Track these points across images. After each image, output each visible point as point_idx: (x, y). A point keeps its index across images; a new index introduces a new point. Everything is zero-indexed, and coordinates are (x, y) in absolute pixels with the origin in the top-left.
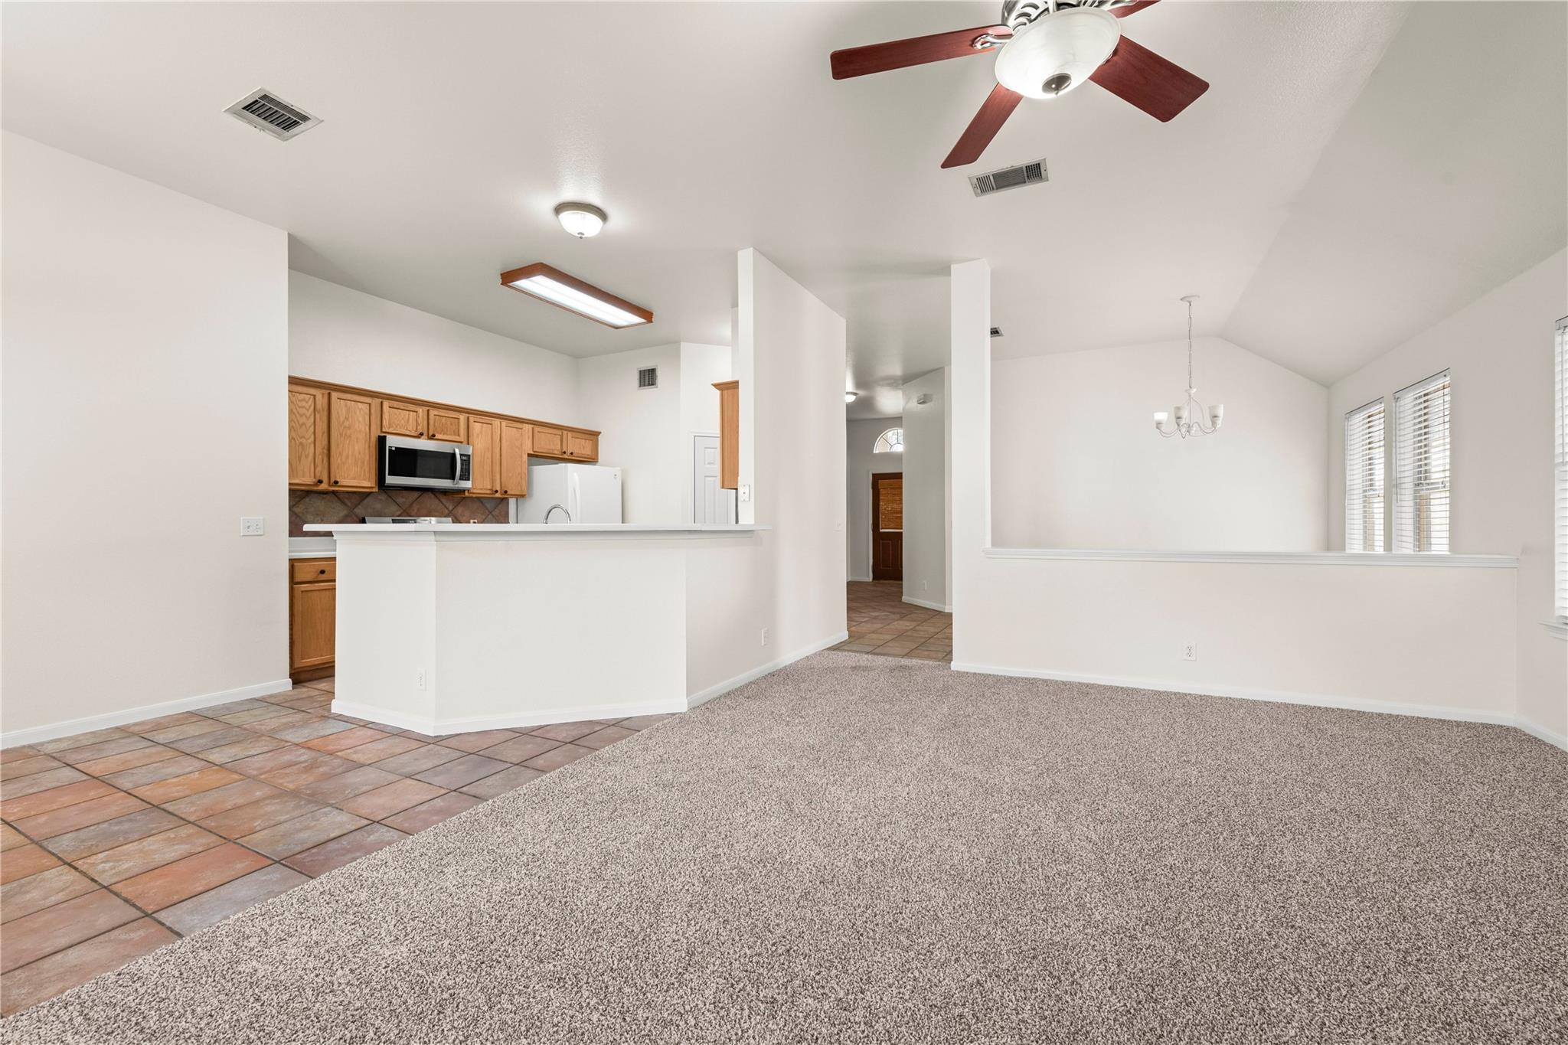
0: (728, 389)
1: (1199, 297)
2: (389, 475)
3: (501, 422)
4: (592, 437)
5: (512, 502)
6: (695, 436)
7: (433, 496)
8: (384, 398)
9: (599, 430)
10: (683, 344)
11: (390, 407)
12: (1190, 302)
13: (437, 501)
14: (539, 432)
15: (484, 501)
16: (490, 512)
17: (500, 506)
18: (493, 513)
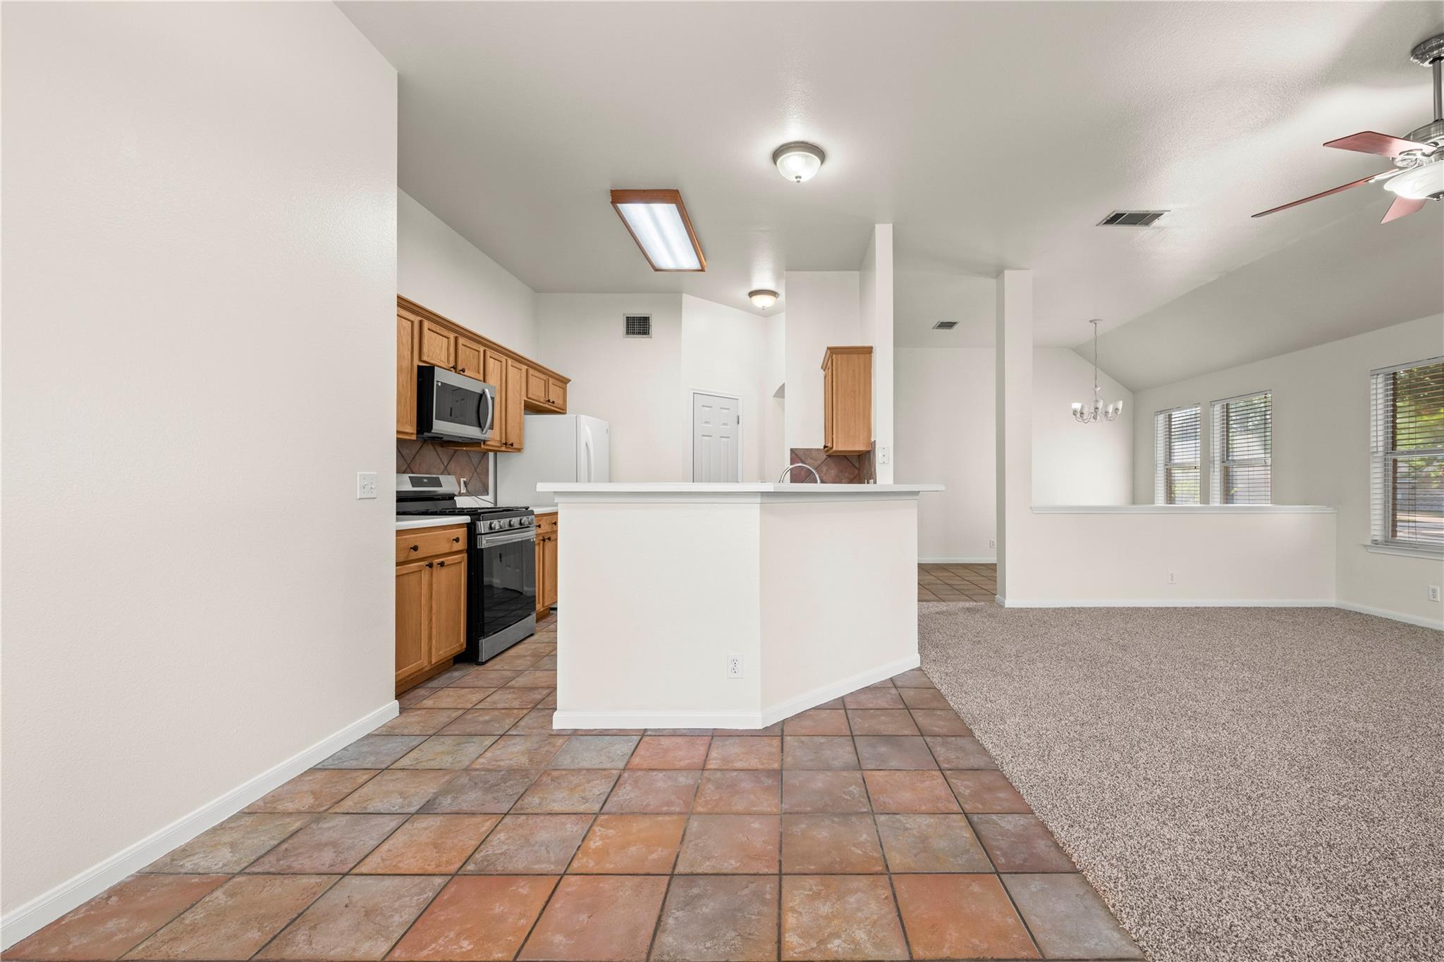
0: (842, 353)
1: (1101, 320)
2: (436, 419)
3: (506, 360)
4: (560, 384)
5: (491, 455)
6: (694, 393)
7: (432, 448)
8: (426, 318)
9: (570, 378)
10: (684, 295)
11: (429, 329)
12: (1096, 324)
13: (434, 453)
14: (532, 375)
15: (471, 455)
16: (476, 470)
17: (482, 462)
18: (478, 470)
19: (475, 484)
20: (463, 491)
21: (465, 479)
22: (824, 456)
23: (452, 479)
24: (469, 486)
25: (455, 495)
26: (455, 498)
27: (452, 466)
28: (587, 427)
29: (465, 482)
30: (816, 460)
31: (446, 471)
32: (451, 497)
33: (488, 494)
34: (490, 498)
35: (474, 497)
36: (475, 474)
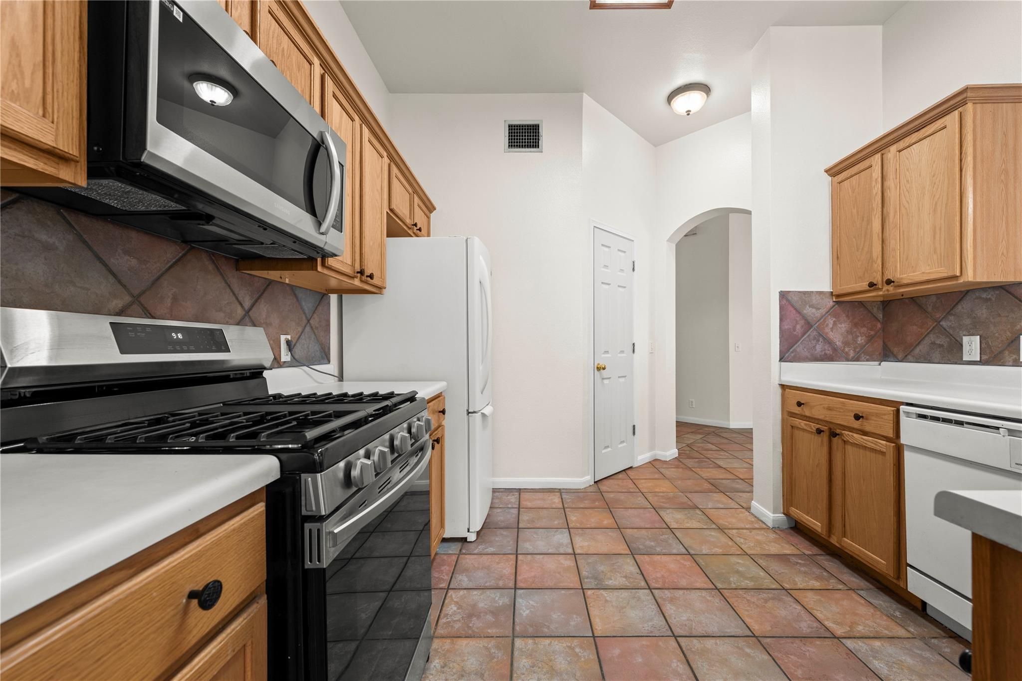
0: (987, 100)
5: (334, 298)
6: (594, 227)
10: (585, 97)
15: (300, 295)
16: (308, 321)
17: (320, 308)
18: (311, 322)
19: (306, 346)
20: (285, 357)
21: (289, 337)
22: (829, 303)
23: (257, 334)
24: (298, 350)
25: (265, 368)
26: (266, 374)
27: (263, 309)
28: (481, 258)
29: (288, 343)
30: (819, 309)
31: (247, 319)
32: (256, 373)
33: (329, 362)
34: (332, 367)
35: (305, 368)
36: (308, 329)
